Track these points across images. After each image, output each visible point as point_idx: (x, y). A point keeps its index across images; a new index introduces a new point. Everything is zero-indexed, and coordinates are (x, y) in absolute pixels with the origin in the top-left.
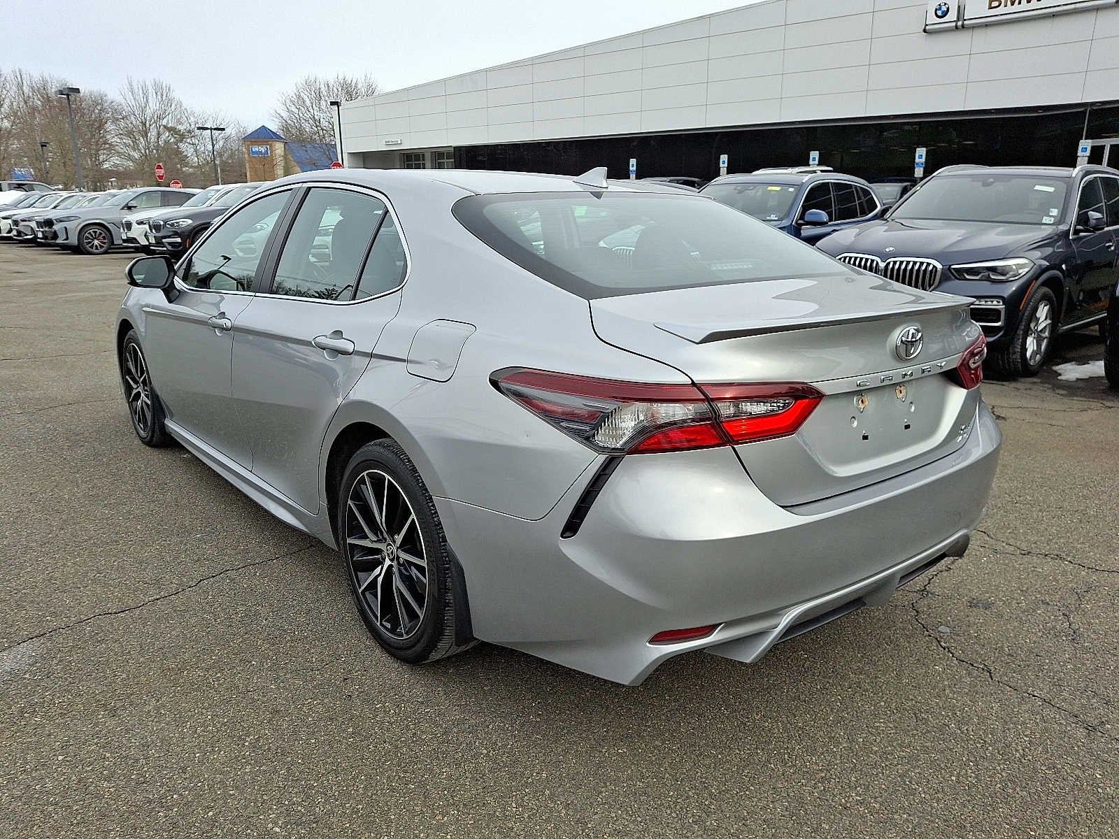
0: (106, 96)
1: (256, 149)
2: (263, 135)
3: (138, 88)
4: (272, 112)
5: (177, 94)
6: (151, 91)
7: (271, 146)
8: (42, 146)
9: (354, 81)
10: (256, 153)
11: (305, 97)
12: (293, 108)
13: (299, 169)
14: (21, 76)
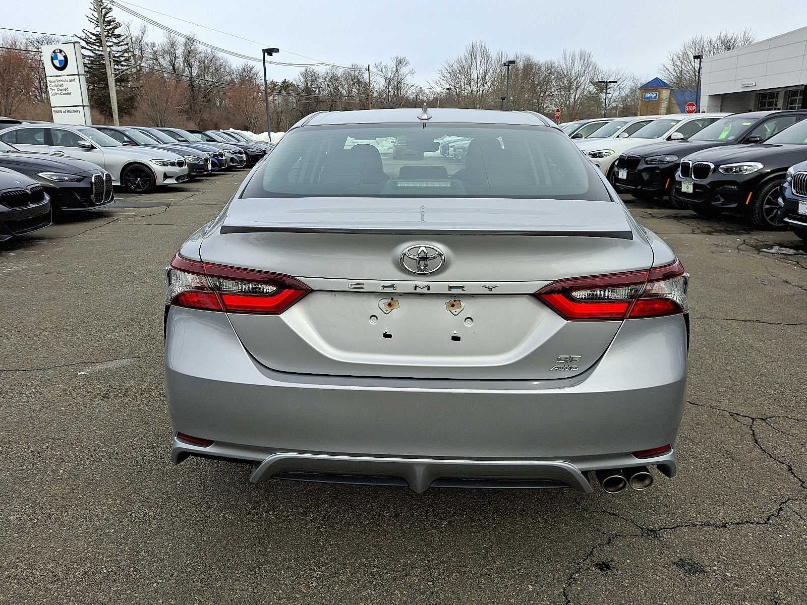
0: (554, 64)
1: (648, 95)
2: (656, 85)
3: (569, 57)
4: (661, 67)
5: (593, 59)
6: (578, 58)
7: (659, 92)
8: (502, 99)
9: (735, 36)
10: (648, 98)
11: (690, 53)
12: (679, 63)
13: (678, 108)
14: (502, 55)
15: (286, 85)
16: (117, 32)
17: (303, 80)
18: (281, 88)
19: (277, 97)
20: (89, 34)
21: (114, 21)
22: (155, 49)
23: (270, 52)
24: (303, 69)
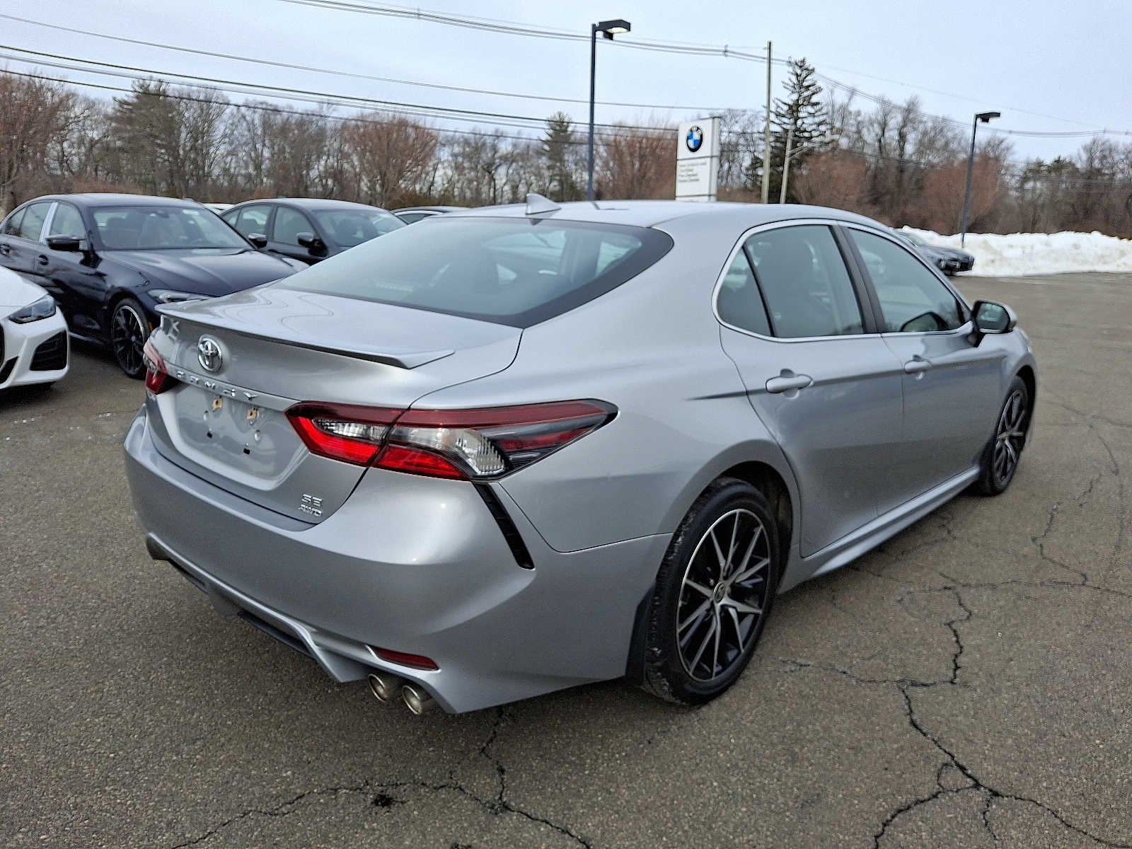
15: (1059, 165)
16: (814, 99)
17: (1084, 157)
18: (1051, 169)
19: (1039, 185)
20: (780, 104)
21: (813, 85)
22: (859, 119)
23: (985, 118)
24: (1088, 140)
